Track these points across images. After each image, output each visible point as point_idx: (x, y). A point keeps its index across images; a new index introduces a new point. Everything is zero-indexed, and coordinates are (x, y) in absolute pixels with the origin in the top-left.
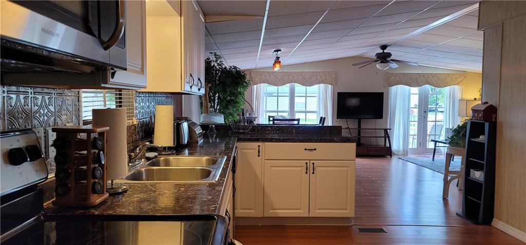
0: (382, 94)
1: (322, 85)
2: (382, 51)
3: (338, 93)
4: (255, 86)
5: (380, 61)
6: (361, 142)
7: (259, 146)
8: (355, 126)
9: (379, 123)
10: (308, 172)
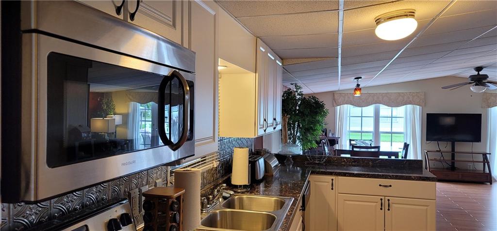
0: (480, 116)
1: (409, 106)
2: (476, 73)
3: (427, 114)
4: (338, 107)
5: (475, 84)
6: (455, 166)
7: (332, 180)
8: (449, 148)
9: (476, 147)
10: (383, 208)
